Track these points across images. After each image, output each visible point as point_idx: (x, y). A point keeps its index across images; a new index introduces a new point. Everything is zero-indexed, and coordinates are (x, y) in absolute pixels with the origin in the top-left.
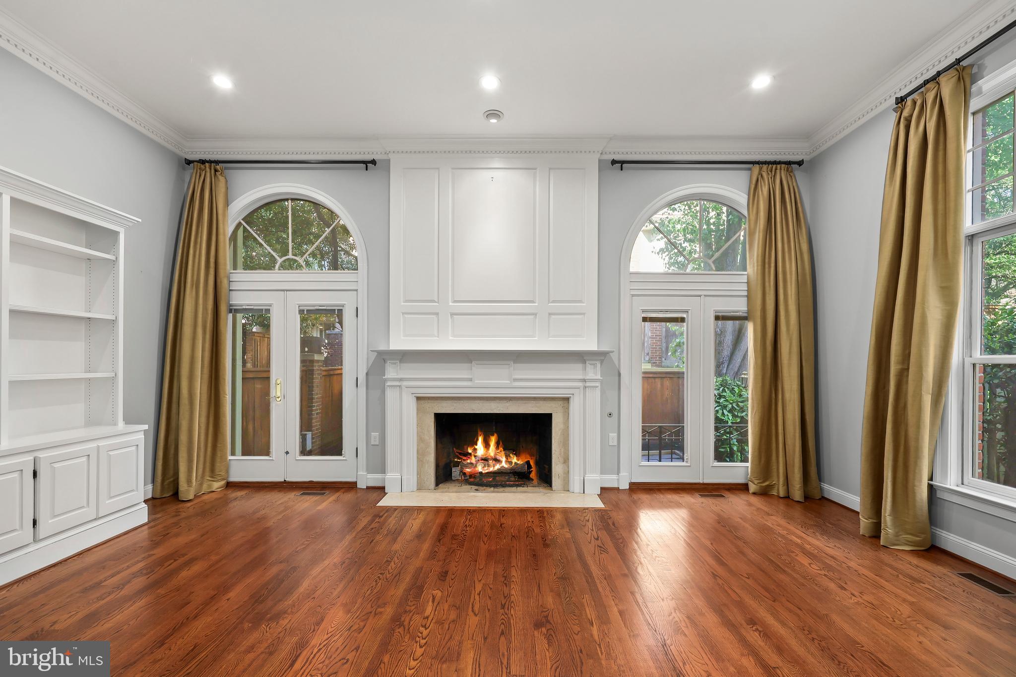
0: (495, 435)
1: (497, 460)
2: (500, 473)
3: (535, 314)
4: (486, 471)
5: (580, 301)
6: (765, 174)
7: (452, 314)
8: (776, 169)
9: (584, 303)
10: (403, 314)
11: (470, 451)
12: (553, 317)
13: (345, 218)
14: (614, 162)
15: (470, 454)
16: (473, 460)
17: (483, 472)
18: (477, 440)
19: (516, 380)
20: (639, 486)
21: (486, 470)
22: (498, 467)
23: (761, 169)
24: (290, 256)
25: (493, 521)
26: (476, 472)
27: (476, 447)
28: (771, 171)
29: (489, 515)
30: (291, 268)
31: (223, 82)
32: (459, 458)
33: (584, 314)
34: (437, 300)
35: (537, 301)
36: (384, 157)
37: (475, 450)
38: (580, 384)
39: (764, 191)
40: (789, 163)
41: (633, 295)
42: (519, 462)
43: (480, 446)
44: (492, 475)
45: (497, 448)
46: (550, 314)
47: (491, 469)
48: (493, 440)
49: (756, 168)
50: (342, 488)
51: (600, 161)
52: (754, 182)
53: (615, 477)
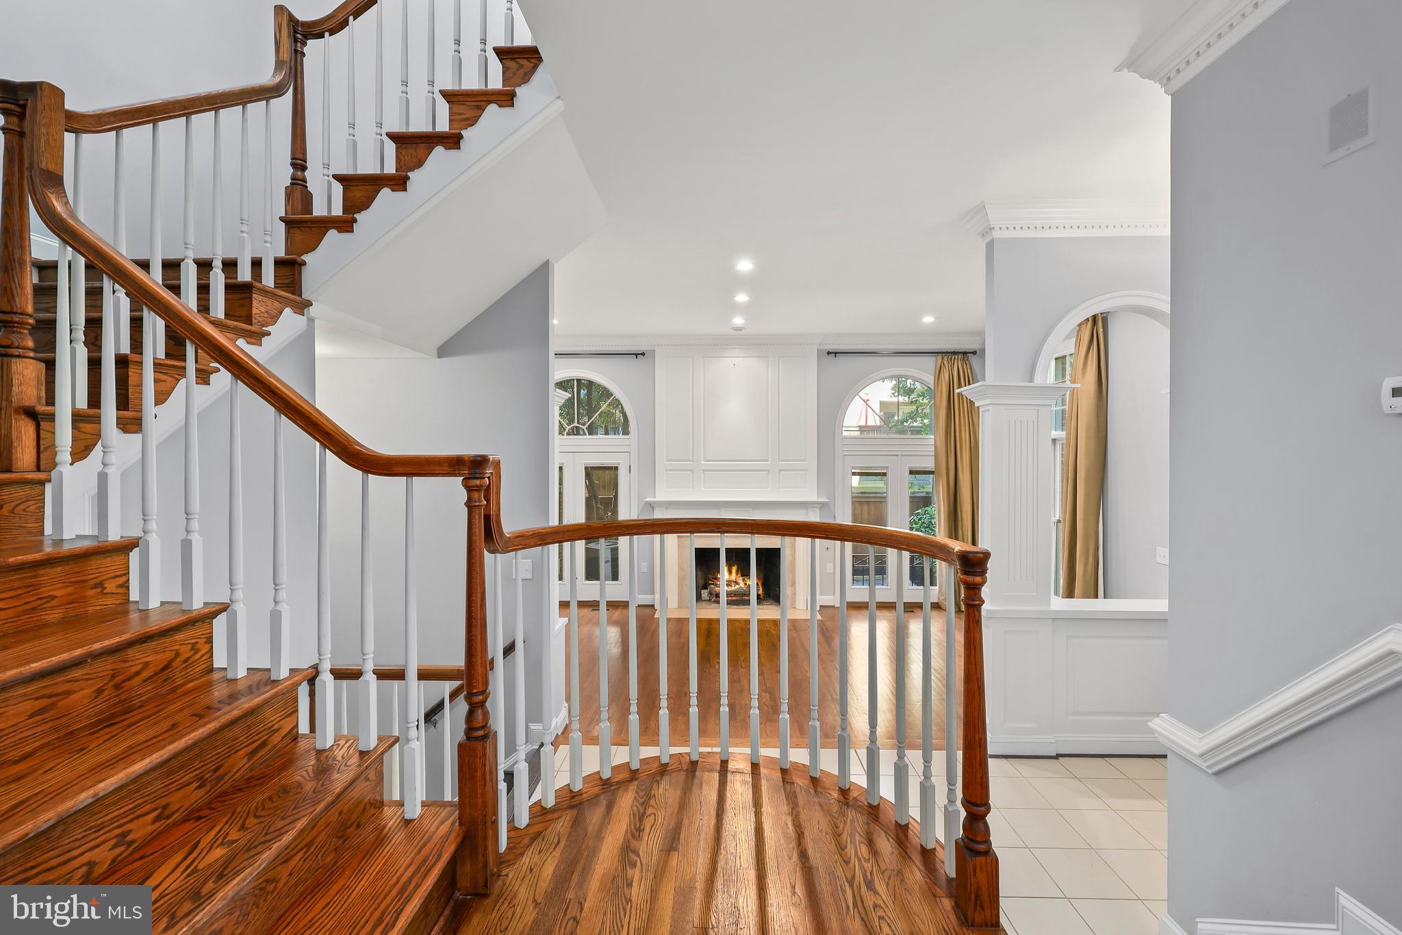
0: (736, 566)
1: (736, 583)
3: (769, 471)
4: (730, 590)
5: (804, 460)
6: (946, 363)
7: (704, 471)
8: (955, 359)
9: (806, 462)
10: (666, 470)
11: (719, 575)
12: (782, 472)
13: (618, 393)
14: (829, 353)
15: (719, 578)
20: (850, 604)
23: (943, 359)
24: (576, 424)
25: (742, 628)
27: (722, 573)
28: (951, 360)
29: (737, 624)
30: (578, 434)
32: (712, 581)
33: (807, 470)
34: (691, 458)
35: (770, 460)
36: (651, 348)
37: (722, 575)
39: (945, 376)
40: (965, 353)
41: (845, 455)
44: (734, 594)
45: (737, 574)
46: (780, 470)
47: (734, 590)
48: (734, 569)
49: (940, 357)
50: (619, 606)
51: (818, 350)
52: (938, 368)
53: (831, 597)
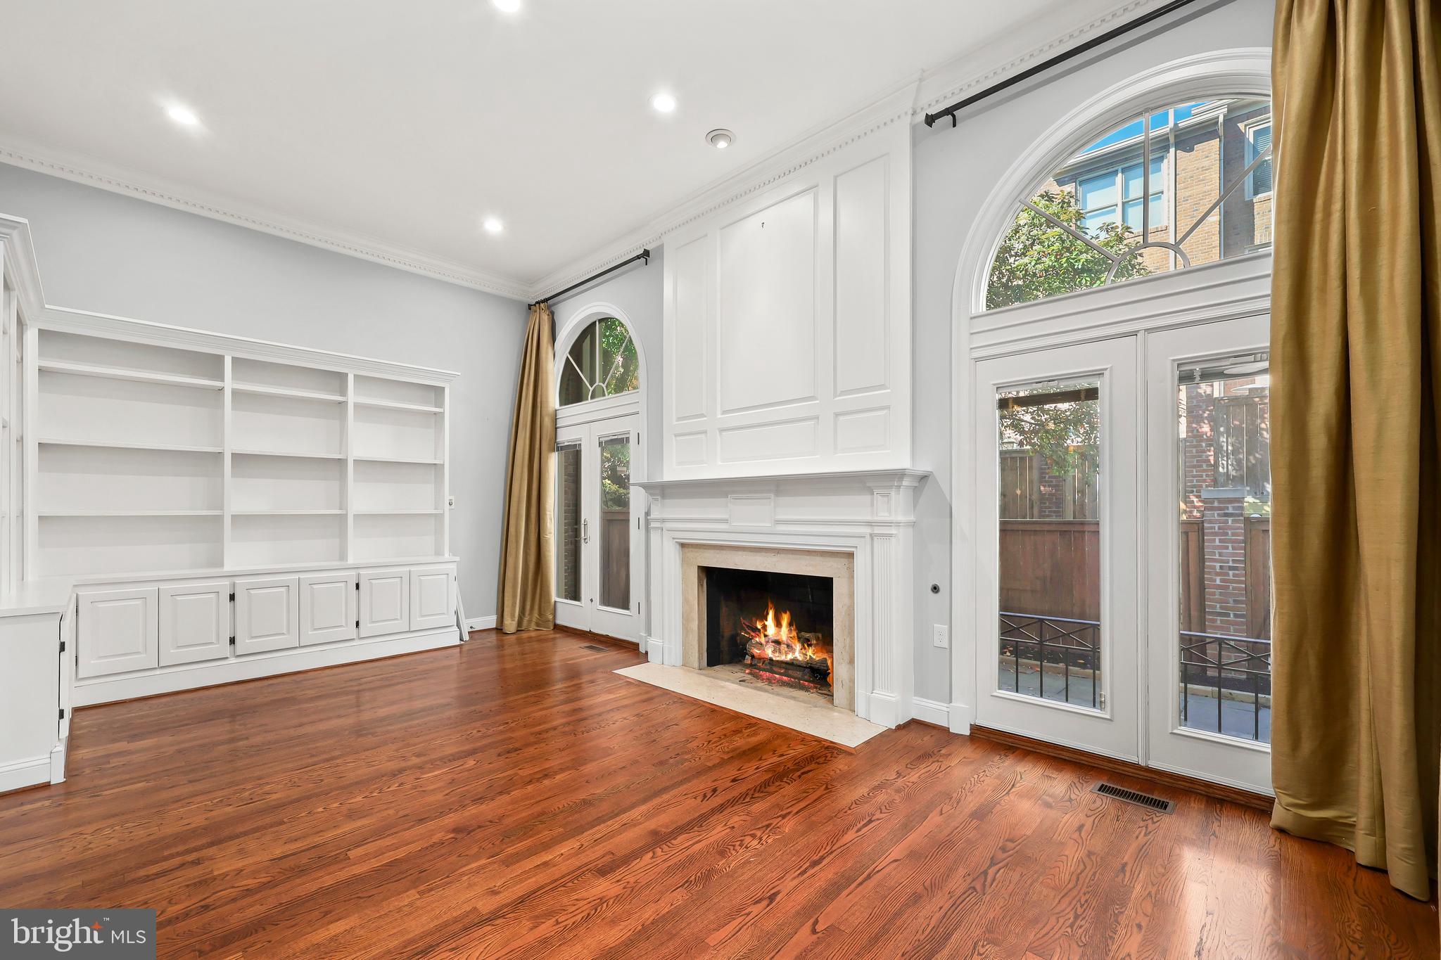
0: (788, 612)
1: (789, 647)
2: (792, 665)
3: (817, 418)
4: (778, 659)
5: (882, 387)
7: (722, 430)
9: (889, 389)
10: (676, 436)
11: (759, 626)
12: (841, 418)
15: (759, 630)
16: (763, 640)
17: (774, 659)
18: (768, 614)
19: (778, 522)
20: (992, 736)
21: (776, 657)
22: (790, 657)
24: (597, 383)
26: (765, 657)
27: (766, 623)
30: (598, 396)
31: (493, 226)
32: (746, 632)
33: (888, 408)
34: (704, 414)
35: (819, 396)
37: (765, 627)
38: (866, 530)
41: (977, 360)
42: (814, 657)
43: (770, 622)
44: (784, 665)
45: (790, 631)
46: (837, 415)
47: (783, 658)
48: (785, 619)
51: (910, 128)
53: (943, 706)
